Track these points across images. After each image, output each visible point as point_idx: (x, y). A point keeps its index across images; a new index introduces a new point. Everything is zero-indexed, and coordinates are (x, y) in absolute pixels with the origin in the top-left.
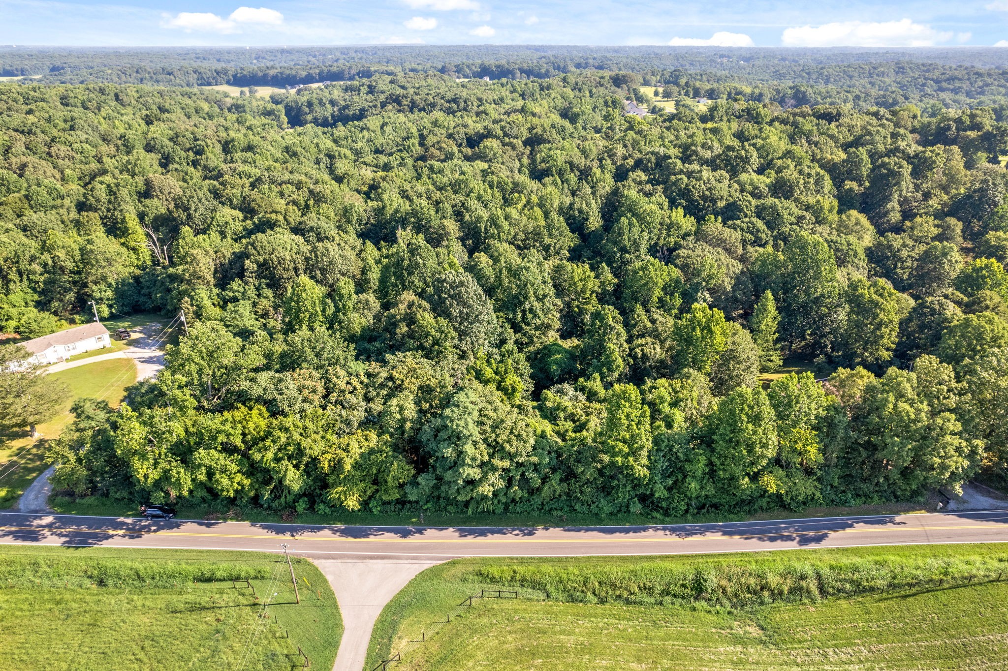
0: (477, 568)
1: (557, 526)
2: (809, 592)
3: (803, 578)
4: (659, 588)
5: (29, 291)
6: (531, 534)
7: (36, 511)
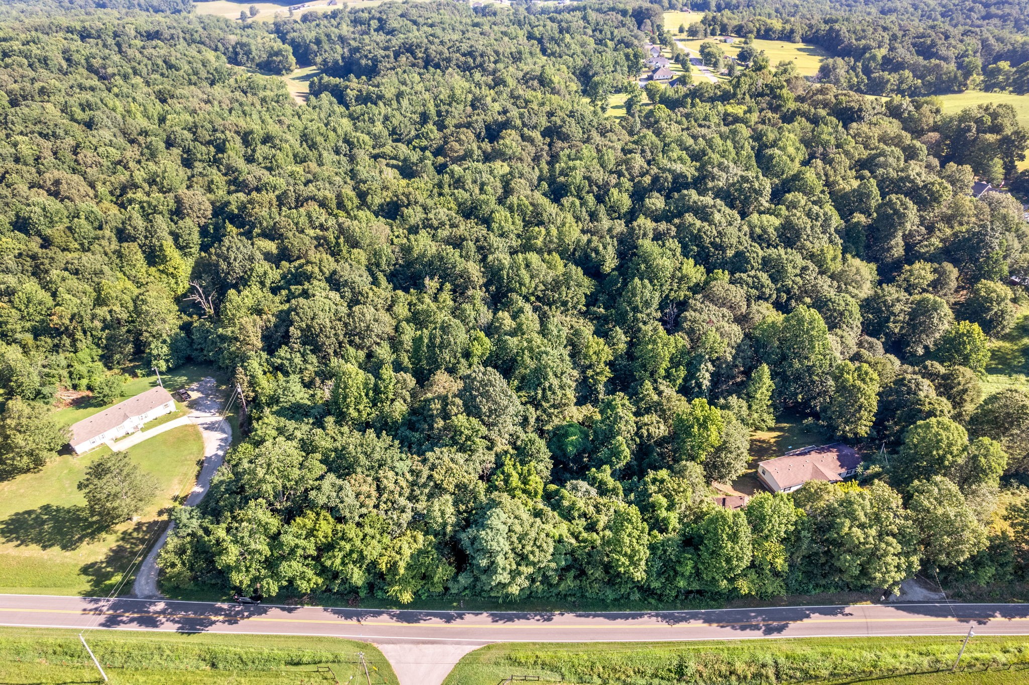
0: (507, 652)
1: (571, 611)
2: (767, 677)
3: (764, 666)
4: (649, 672)
5: (94, 347)
6: (549, 619)
7: (150, 597)
